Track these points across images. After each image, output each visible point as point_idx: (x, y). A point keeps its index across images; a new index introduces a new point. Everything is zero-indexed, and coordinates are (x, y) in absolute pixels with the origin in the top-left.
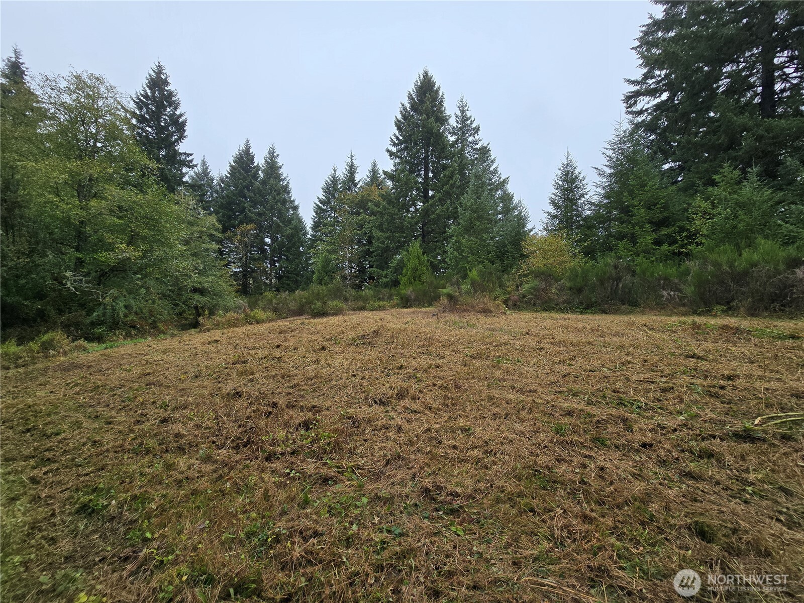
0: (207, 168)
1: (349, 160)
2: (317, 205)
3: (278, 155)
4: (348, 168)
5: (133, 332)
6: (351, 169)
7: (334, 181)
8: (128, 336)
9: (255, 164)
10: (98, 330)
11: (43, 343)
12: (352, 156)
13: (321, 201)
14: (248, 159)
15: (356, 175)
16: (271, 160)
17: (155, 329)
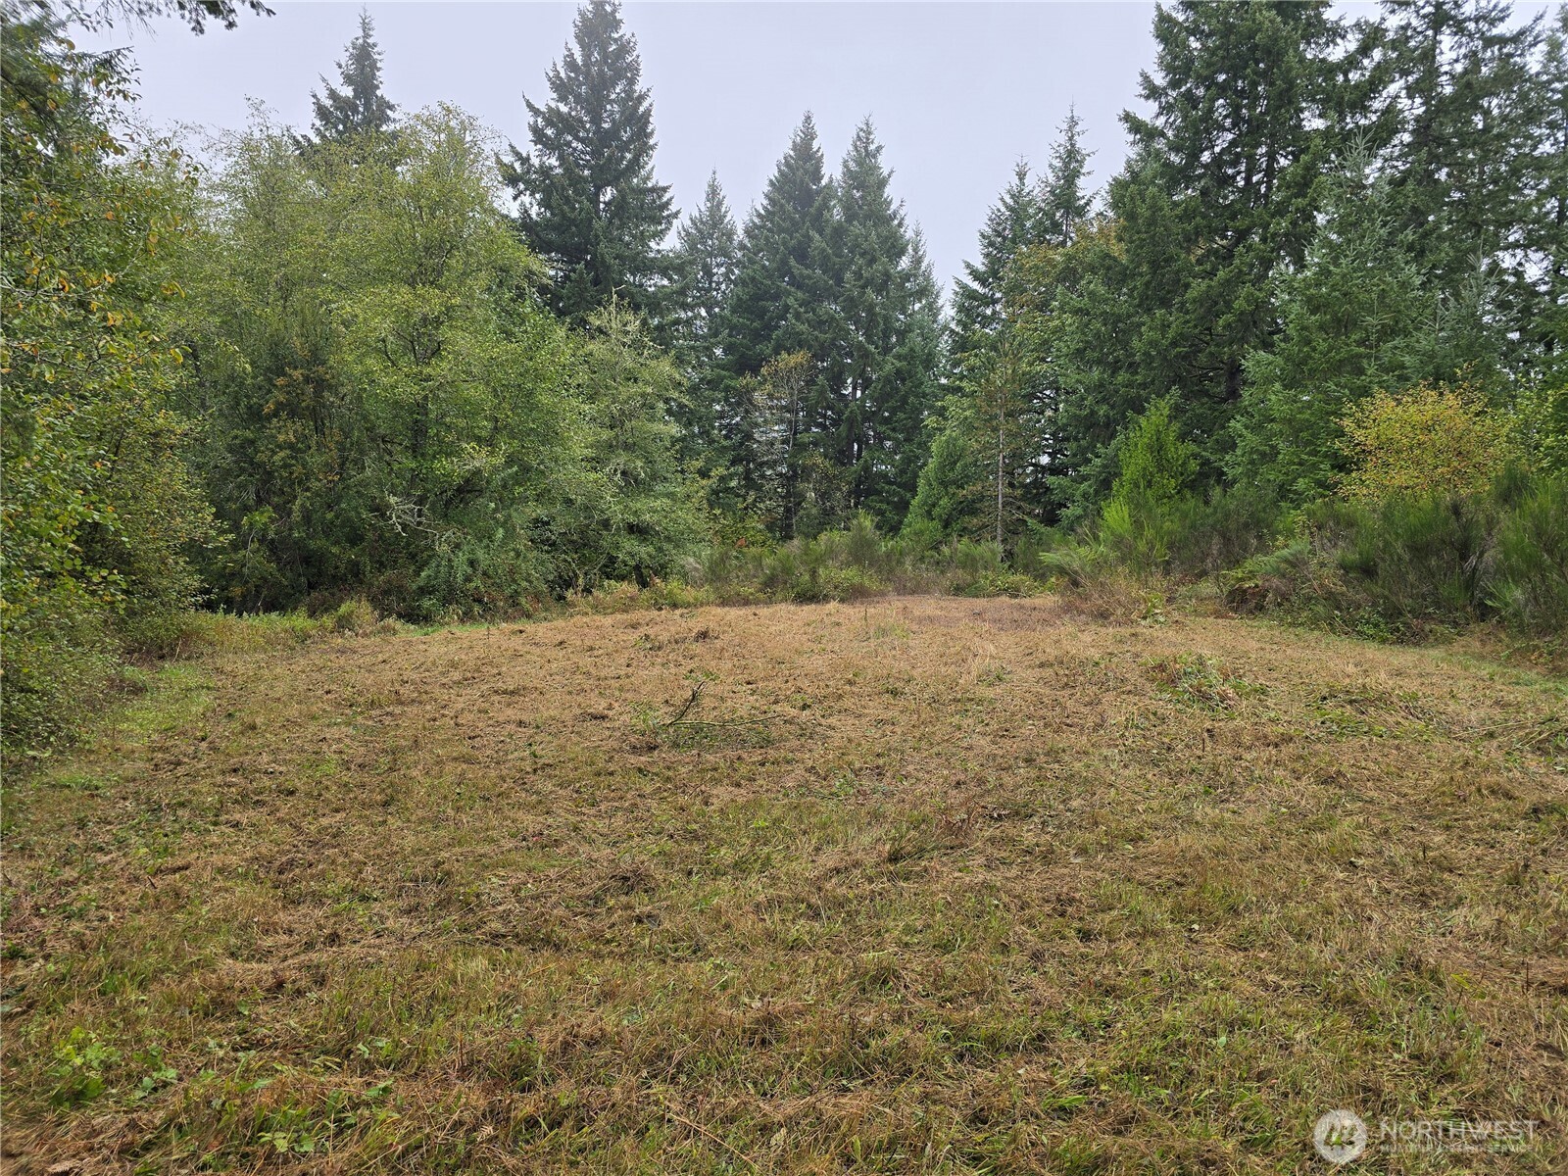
0: (720, 203)
1: (1063, 138)
2: (964, 287)
3: (879, 149)
4: (1058, 163)
5: (477, 609)
6: (1066, 165)
7: (1018, 208)
8: (467, 617)
9: (824, 182)
10: (427, 603)
11: (340, 619)
12: (1073, 122)
13: (976, 275)
14: (806, 172)
15: (1081, 182)
16: (860, 163)
17: (514, 608)
